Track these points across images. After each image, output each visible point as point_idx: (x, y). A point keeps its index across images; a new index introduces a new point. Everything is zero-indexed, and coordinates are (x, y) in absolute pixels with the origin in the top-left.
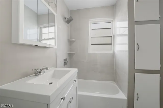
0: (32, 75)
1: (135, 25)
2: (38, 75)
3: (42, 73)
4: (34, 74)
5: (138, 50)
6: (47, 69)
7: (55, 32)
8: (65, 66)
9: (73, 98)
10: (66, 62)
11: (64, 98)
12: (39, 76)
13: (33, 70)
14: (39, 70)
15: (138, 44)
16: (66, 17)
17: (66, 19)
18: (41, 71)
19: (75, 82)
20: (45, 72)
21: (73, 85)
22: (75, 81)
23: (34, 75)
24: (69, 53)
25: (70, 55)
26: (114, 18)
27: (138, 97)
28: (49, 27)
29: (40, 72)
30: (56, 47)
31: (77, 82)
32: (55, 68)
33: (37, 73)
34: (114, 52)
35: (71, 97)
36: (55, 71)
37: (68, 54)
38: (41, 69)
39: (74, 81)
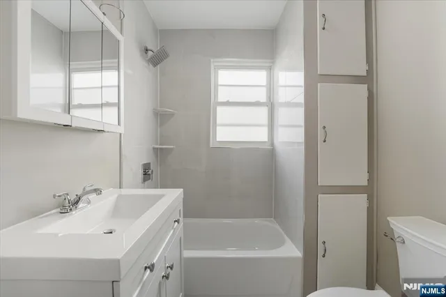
0: (50, 211)
1: (319, 84)
2: (71, 210)
3: (81, 205)
4: (59, 210)
5: (325, 141)
6: (97, 191)
7: (119, 87)
8: (146, 183)
9: (172, 265)
10: (150, 172)
11: (153, 265)
12: (74, 212)
13: (54, 196)
14: (73, 197)
15: (324, 127)
16: (149, 48)
17: (150, 53)
18: (79, 199)
19: (176, 223)
20: (89, 202)
21: (172, 232)
22: (177, 221)
23: (57, 212)
24: (158, 148)
25: (160, 153)
26: (273, 63)
27: (325, 250)
28: (102, 69)
29: (77, 202)
30: (121, 130)
31: (181, 224)
32: (118, 191)
33: (69, 205)
34: (272, 144)
35: (167, 265)
36: (120, 196)
37: (154, 148)
38: (79, 194)
39: (175, 221)
